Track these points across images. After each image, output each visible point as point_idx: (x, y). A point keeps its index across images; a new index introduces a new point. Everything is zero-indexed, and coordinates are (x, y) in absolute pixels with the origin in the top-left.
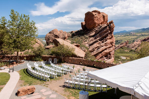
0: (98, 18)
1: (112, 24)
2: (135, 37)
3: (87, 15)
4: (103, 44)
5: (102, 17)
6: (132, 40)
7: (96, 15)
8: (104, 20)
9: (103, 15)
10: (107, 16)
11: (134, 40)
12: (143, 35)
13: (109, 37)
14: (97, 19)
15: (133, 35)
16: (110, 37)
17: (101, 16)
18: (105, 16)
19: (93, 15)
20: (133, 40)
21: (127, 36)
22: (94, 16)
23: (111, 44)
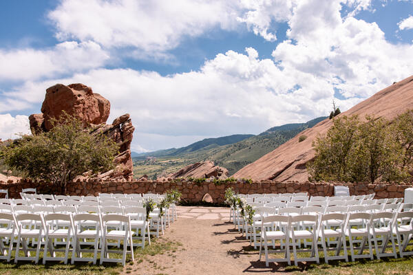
0: (86, 106)
1: (127, 124)
2: (158, 167)
3: (54, 92)
4: (104, 175)
5: (96, 105)
6: (152, 174)
7: (79, 96)
8: (102, 114)
9: (99, 101)
10: (108, 104)
11: (156, 174)
12: (173, 164)
13: (121, 157)
14: (84, 109)
15: (153, 164)
16: (123, 157)
17: (94, 102)
18: (105, 103)
19: (74, 97)
20: (154, 174)
21: (140, 164)
22: (76, 98)
23: (124, 175)
